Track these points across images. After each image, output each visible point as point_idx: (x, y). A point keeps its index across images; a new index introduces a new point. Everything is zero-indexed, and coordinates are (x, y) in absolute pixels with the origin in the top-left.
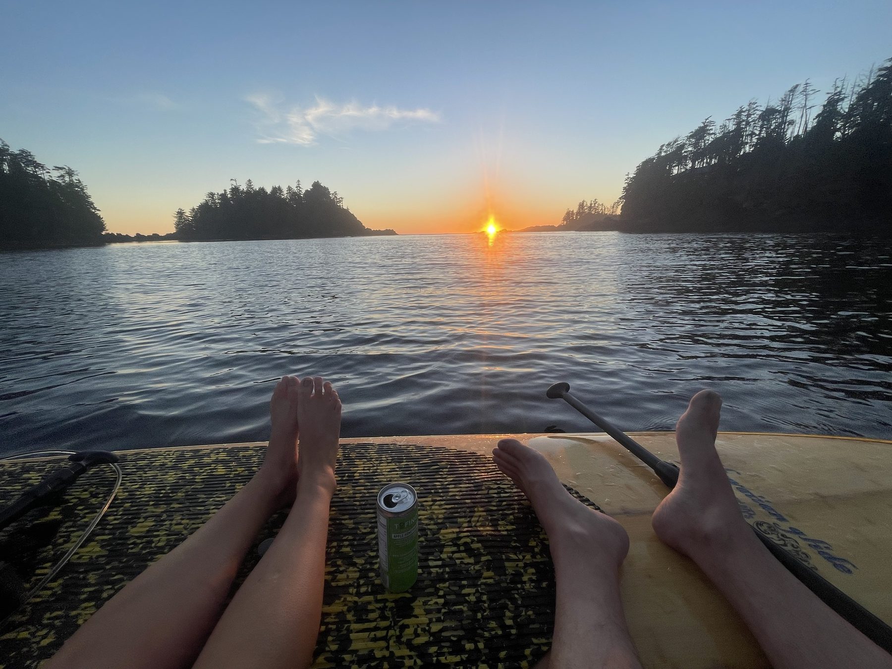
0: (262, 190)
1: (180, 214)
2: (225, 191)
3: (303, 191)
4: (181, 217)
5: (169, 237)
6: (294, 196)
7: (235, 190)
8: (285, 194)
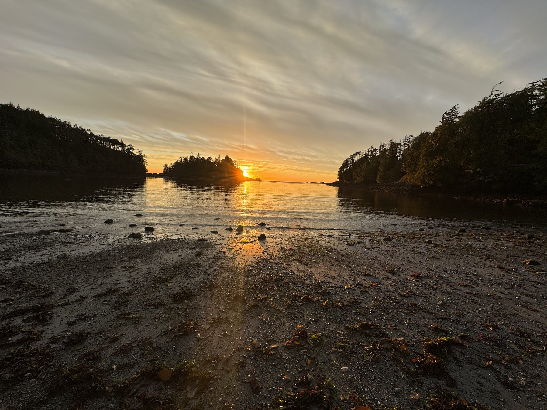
0: (203, 158)
1: (166, 165)
2: (187, 157)
3: (221, 159)
4: (166, 167)
5: (160, 176)
6: (217, 161)
7: (192, 157)
8: (213, 161)
